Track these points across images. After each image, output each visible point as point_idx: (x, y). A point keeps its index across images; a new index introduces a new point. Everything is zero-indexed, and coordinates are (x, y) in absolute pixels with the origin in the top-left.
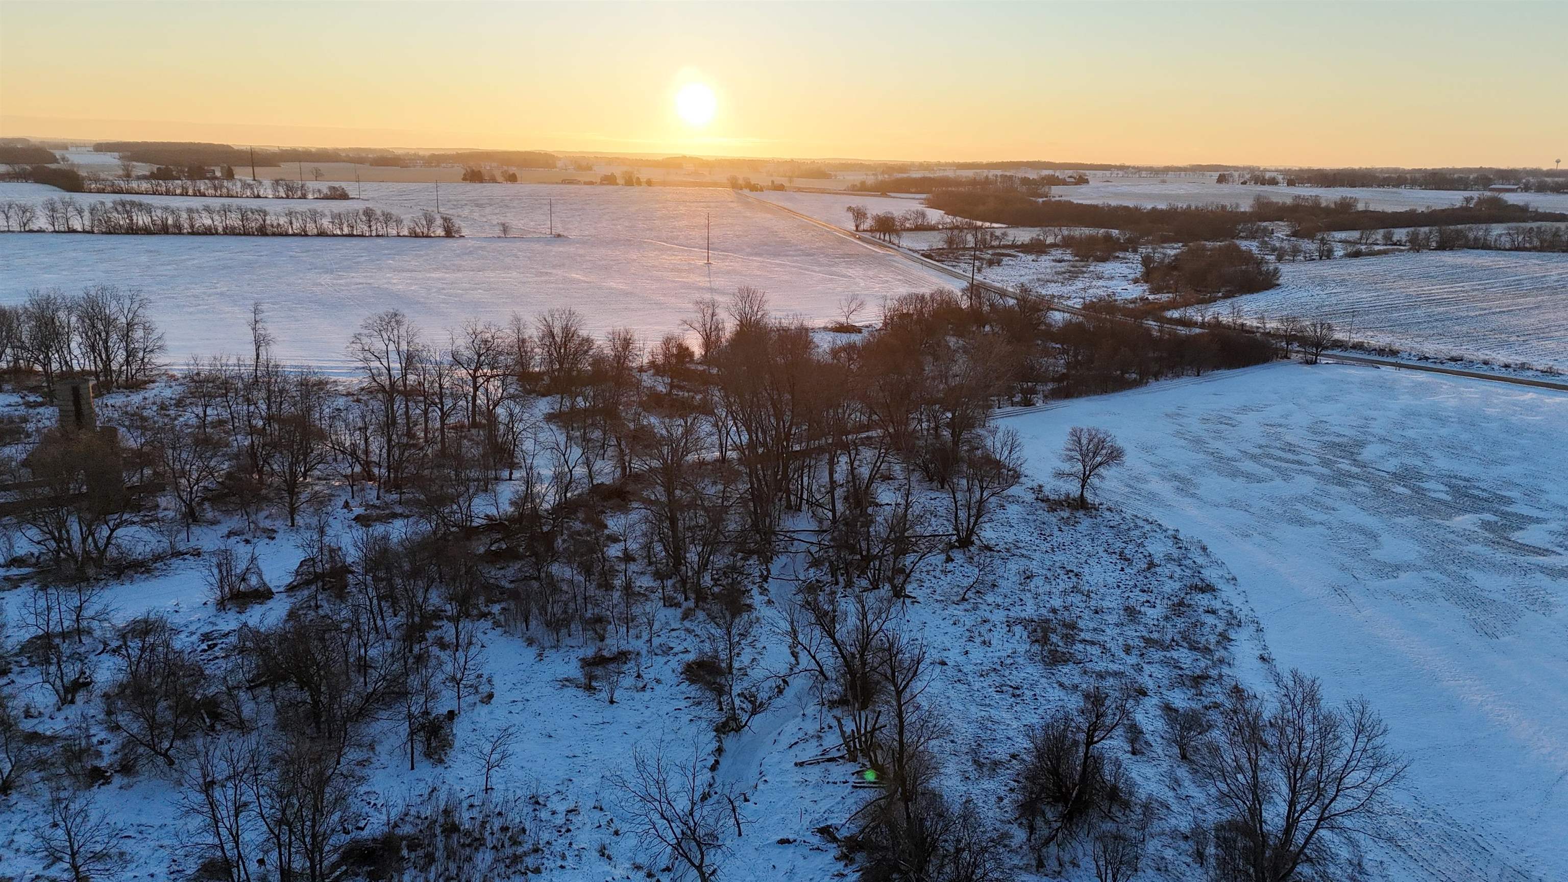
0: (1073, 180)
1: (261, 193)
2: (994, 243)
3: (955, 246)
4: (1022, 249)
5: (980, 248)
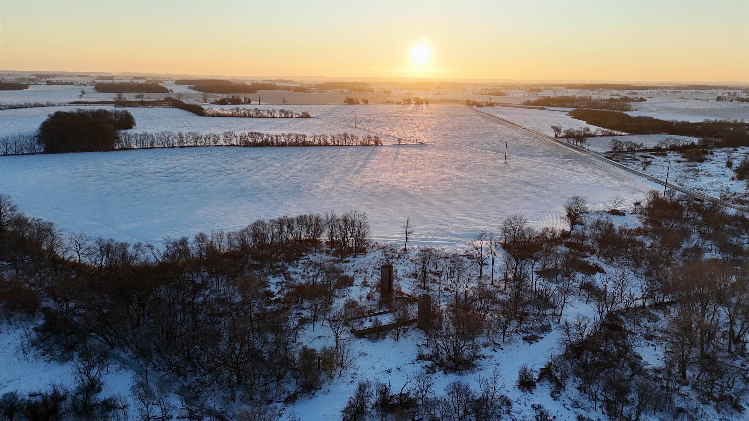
0: (637, 99)
2: (636, 149)
3: (617, 150)
4: (652, 153)
5: (629, 151)
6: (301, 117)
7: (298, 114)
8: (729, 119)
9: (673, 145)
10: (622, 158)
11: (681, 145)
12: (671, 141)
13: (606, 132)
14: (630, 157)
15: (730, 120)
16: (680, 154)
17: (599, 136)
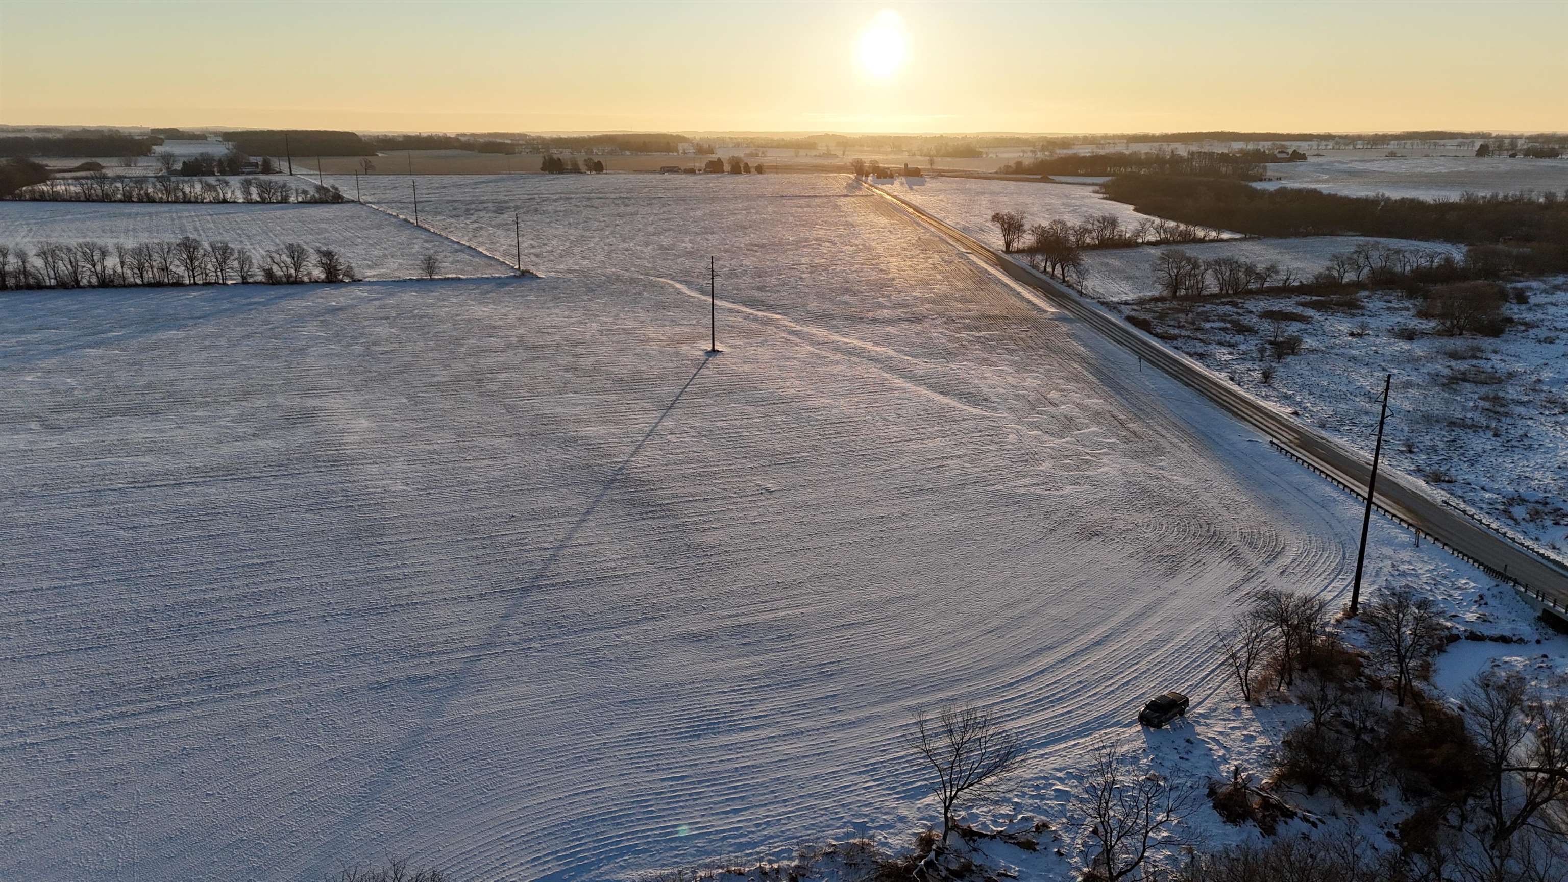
0: (1284, 155)
1: (228, 196)
2: (1252, 286)
3: (1183, 292)
4: (1308, 298)
5: (1227, 295)
6: (314, 202)
7: (305, 192)
8: (1531, 191)
9: (1382, 269)
10: (1193, 323)
11: (1408, 268)
12: (1375, 255)
13: (1172, 231)
14: (1222, 318)
15: (1534, 196)
16: (1407, 304)
17: (1150, 243)
